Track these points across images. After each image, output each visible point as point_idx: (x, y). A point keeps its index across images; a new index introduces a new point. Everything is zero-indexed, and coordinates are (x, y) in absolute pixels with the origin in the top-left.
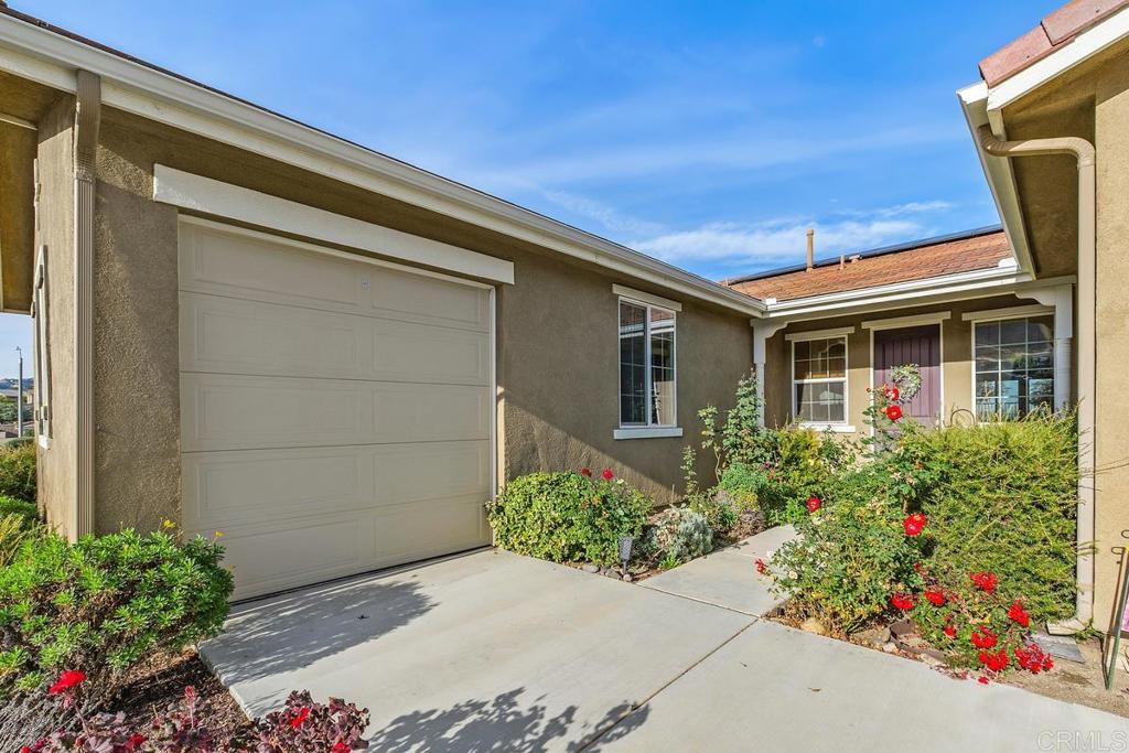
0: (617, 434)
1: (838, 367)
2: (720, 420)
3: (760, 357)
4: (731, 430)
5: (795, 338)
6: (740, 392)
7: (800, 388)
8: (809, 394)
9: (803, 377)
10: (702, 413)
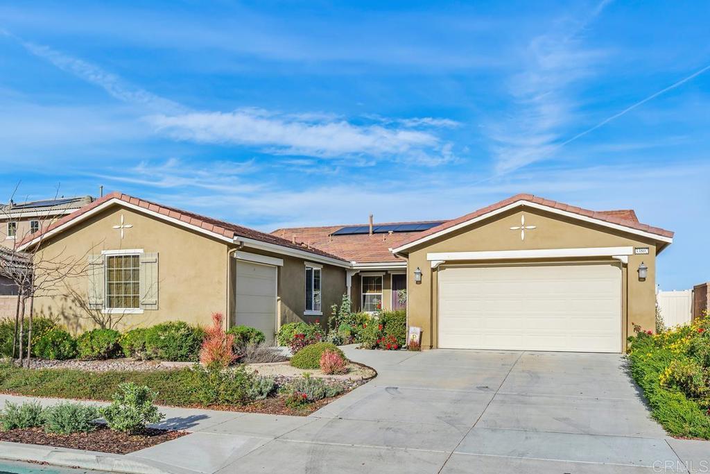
0: (305, 313)
1: (379, 288)
2: (338, 309)
3: (349, 284)
4: (341, 313)
5: (363, 275)
6: (343, 299)
7: (364, 296)
8: (368, 299)
9: (366, 292)
10: (333, 307)
